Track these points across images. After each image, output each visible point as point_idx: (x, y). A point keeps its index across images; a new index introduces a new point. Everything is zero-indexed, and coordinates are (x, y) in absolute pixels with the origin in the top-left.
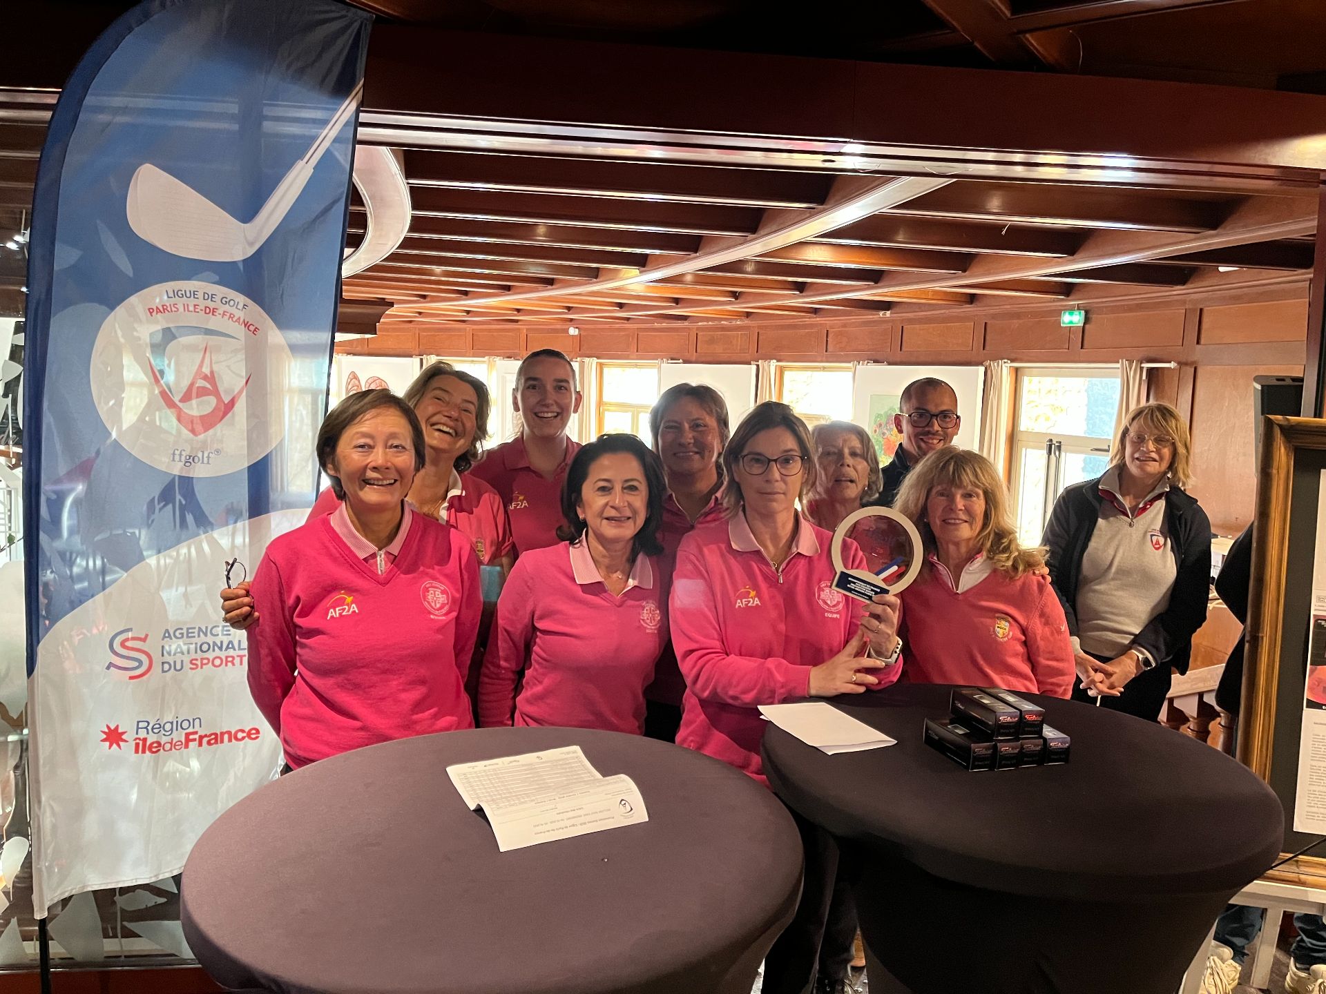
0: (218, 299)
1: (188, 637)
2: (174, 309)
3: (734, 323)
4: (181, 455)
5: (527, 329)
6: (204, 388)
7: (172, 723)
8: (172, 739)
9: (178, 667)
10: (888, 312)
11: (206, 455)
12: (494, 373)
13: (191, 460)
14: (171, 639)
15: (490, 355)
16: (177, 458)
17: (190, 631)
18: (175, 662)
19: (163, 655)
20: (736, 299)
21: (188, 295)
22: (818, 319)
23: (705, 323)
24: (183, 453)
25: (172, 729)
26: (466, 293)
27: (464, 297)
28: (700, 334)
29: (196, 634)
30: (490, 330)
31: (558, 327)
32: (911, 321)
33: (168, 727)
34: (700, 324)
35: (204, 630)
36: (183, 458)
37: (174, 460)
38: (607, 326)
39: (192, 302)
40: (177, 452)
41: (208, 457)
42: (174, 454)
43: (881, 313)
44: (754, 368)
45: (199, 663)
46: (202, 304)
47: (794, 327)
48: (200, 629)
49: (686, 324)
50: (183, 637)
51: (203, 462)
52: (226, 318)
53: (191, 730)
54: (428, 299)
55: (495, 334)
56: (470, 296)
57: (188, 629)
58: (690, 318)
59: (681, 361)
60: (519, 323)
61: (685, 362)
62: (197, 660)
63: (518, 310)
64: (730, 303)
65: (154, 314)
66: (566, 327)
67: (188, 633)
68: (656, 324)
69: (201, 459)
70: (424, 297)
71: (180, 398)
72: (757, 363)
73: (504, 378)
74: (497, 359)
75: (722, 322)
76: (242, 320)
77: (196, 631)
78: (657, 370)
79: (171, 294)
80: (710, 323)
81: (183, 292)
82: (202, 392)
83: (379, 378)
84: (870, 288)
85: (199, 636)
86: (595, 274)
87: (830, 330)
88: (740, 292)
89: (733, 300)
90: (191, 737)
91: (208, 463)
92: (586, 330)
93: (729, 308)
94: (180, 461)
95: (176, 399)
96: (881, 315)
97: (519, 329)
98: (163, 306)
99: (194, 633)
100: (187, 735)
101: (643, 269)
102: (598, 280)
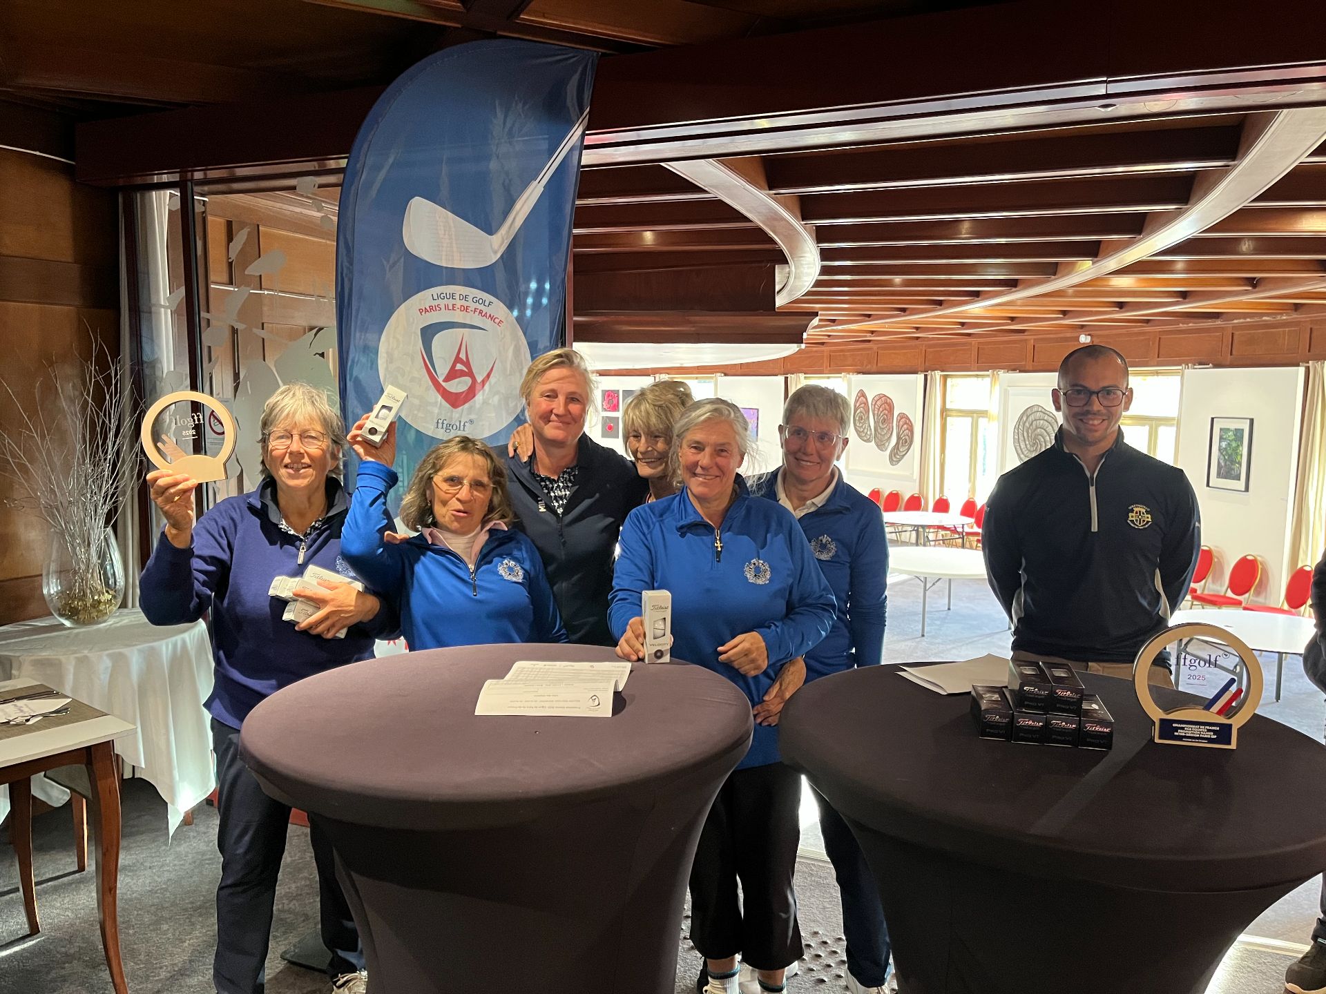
0: (470, 299)
2: (438, 309)
3: (1279, 317)
4: (443, 423)
5: (1035, 339)
6: (462, 371)
11: (462, 424)
12: (997, 387)
13: (451, 428)
15: (994, 368)
16: (440, 425)
20: (1254, 286)
21: (448, 297)
23: (1242, 320)
24: (445, 422)
26: (940, 303)
27: (939, 307)
28: (1237, 333)
30: (995, 343)
31: (1068, 335)
34: (1235, 321)
36: (445, 426)
37: (437, 427)
38: (1124, 331)
39: (451, 302)
40: (440, 422)
41: (464, 425)
42: (438, 422)
44: (1301, 370)
46: (459, 303)
49: (1218, 322)
51: (460, 430)
52: (477, 313)
54: (907, 312)
55: (1002, 346)
56: (944, 306)
58: (1224, 316)
59: (1211, 365)
60: (1026, 334)
61: (1217, 366)
63: (1012, 319)
64: (1246, 292)
65: (423, 313)
66: (1075, 335)
68: (1181, 325)
69: (458, 426)
70: (904, 310)
71: (443, 377)
72: (1307, 365)
73: (1006, 391)
74: (1001, 373)
75: (1264, 318)
76: (488, 315)
78: (1179, 377)
79: (435, 297)
80: (1248, 320)
81: (445, 295)
82: (462, 374)
83: (885, 396)
86: (1052, 271)
88: (1261, 279)
89: (1249, 288)
91: (464, 430)
92: (1099, 336)
93: (1244, 298)
94: (442, 428)
95: (440, 380)
97: (1026, 340)
98: (430, 307)
101: (1096, 259)
102: (1056, 277)
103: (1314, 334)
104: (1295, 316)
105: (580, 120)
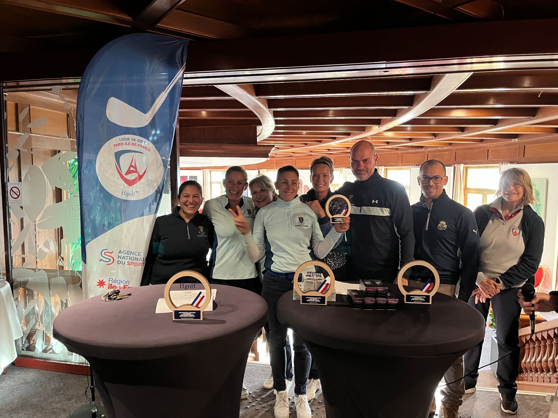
0: (136, 140)
1: (127, 254)
2: (122, 144)
3: (444, 148)
4: (125, 193)
6: (133, 170)
7: (120, 281)
8: (120, 286)
9: (123, 263)
10: (517, 139)
12: (342, 174)
13: (128, 194)
14: (122, 253)
16: (123, 194)
17: (128, 252)
18: (122, 261)
19: (118, 258)
21: (127, 140)
22: (483, 144)
23: (431, 149)
25: (120, 283)
26: (320, 142)
27: (320, 143)
28: (429, 154)
29: (130, 254)
32: (528, 143)
33: (119, 282)
34: (429, 149)
35: (132, 253)
36: (125, 194)
37: (122, 194)
38: (389, 153)
39: (128, 142)
40: (124, 192)
41: (134, 193)
42: (122, 192)
43: (513, 140)
44: (452, 168)
45: (130, 263)
46: (131, 142)
47: (472, 148)
48: (131, 252)
49: (423, 150)
50: (125, 254)
51: (132, 195)
52: (139, 146)
53: (125, 284)
54: (308, 145)
55: (343, 158)
56: (322, 142)
57: (127, 251)
58: (424, 147)
62: (129, 262)
64: (433, 139)
65: (116, 146)
67: (127, 253)
68: (409, 151)
69: (131, 194)
70: (306, 144)
71: (125, 173)
72: (454, 166)
74: (343, 169)
75: (439, 148)
76: (144, 147)
77: (130, 252)
78: (409, 171)
79: (121, 140)
80: (433, 149)
81: (125, 139)
82: (133, 172)
84: (492, 128)
85: (131, 254)
86: (363, 129)
87: (489, 149)
88: (437, 134)
89: (434, 137)
90: (126, 287)
91: (134, 196)
93: (432, 141)
94: (124, 195)
95: (123, 174)
96: (513, 141)
98: (119, 144)
99: (129, 253)
100: (125, 286)
101: (379, 126)
102: (365, 132)
103: (457, 154)
104: (449, 147)
105: (182, 68)
